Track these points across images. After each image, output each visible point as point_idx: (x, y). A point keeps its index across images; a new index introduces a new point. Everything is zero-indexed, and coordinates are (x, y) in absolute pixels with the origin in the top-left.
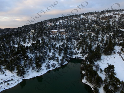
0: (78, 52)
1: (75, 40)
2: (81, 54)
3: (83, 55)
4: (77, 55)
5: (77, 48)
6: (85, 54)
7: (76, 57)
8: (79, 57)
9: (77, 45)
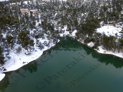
0: (63, 29)
1: (53, 19)
2: (68, 32)
3: (71, 32)
4: (63, 33)
5: (60, 26)
6: (73, 31)
7: (64, 35)
8: (68, 35)
9: (58, 24)
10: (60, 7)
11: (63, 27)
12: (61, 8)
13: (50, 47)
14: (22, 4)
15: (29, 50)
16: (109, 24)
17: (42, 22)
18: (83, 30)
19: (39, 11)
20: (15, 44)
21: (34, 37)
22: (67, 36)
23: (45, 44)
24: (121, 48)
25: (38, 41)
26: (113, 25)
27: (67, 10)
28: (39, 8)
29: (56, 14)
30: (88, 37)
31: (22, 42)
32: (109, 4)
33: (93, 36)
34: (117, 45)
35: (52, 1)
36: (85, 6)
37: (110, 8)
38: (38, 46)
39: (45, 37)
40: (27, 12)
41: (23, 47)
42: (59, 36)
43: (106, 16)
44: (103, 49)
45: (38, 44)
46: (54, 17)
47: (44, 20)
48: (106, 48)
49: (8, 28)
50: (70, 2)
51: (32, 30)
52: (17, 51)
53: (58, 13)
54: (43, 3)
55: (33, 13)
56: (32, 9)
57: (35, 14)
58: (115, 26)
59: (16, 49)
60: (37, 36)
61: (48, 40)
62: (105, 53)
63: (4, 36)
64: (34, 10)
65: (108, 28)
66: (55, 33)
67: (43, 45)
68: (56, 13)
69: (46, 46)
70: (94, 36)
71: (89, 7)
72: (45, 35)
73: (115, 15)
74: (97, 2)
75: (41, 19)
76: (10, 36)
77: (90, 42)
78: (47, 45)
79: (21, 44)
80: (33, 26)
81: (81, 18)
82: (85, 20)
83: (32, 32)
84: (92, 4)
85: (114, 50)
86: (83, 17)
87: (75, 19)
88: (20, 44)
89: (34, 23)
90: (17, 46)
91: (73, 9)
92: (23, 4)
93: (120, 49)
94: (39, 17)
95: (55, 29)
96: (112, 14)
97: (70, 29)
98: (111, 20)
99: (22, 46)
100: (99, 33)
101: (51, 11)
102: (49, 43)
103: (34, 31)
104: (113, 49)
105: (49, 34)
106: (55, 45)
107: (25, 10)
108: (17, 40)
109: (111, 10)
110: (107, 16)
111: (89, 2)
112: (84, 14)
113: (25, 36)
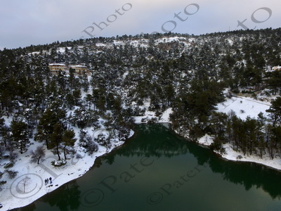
2: (153, 113)
6: (163, 111)
7: (143, 120)
8: (153, 119)
9: (131, 95)
10: (134, 60)
11: (140, 103)
12: (136, 61)
13: (112, 148)
14: (54, 53)
15: (62, 155)
16: (243, 92)
17: (95, 92)
18: (185, 108)
19: (89, 67)
20: (31, 140)
21: (74, 126)
22: (152, 122)
23: (101, 141)
24: (275, 147)
25: (85, 133)
26: (251, 95)
27: (150, 66)
28: (90, 62)
29: (126, 74)
30: (199, 124)
31: (46, 136)
32: (238, 51)
33: (209, 121)
34: (266, 140)
35: (118, 48)
36: (187, 56)
37: (240, 59)
38: (84, 146)
39: (100, 124)
40: (63, 70)
41: (48, 148)
42: (132, 121)
43: (233, 77)
44: (234, 149)
45: (85, 141)
46: (121, 80)
47: (100, 86)
48: (241, 147)
49: (18, 104)
50: (156, 49)
51: (71, 109)
52: (33, 157)
53: (130, 71)
54: (98, 52)
55: (75, 72)
56: (74, 64)
57: (79, 73)
58: (256, 98)
59: (33, 153)
60: (81, 121)
61: (108, 132)
62: (239, 160)
63: (8, 122)
64: (78, 66)
65: (241, 102)
66: (124, 115)
67: (96, 143)
68: (125, 71)
69: (102, 145)
70: (212, 121)
71: (196, 59)
72: (100, 119)
73: (252, 75)
74: (212, 49)
75: (92, 84)
76: (21, 122)
77: (204, 135)
78: (104, 144)
79: (44, 142)
80: (73, 100)
81: (180, 82)
82: (189, 86)
83: (70, 113)
84: (202, 52)
85: (261, 153)
86: (186, 80)
87: (167, 84)
88: (41, 141)
89: (77, 94)
90: (34, 146)
91: (163, 63)
92: (56, 53)
93: (274, 150)
94: (89, 81)
95: (124, 106)
96: (246, 72)
97: (157, 107)
98: (246, 85)
99: (47, 145)
100: (222, 113)
101: (115, 68)
102: (108, 139)
103: (77, 111)
104: (257, 149)
105: (109, 118)
106: (123, 142)
107: (58, 66)
108: (35, 132)
109: (243, 64)
110: (237, 76)
111: (197, 49)
112: (186, 73)
113: (55, 122)
